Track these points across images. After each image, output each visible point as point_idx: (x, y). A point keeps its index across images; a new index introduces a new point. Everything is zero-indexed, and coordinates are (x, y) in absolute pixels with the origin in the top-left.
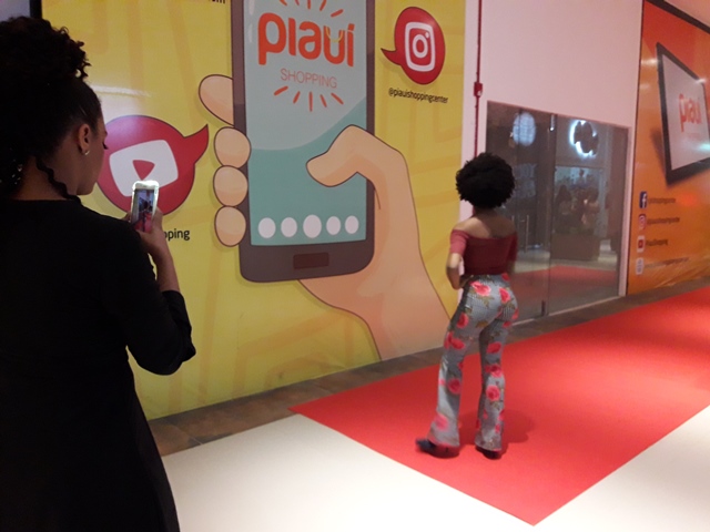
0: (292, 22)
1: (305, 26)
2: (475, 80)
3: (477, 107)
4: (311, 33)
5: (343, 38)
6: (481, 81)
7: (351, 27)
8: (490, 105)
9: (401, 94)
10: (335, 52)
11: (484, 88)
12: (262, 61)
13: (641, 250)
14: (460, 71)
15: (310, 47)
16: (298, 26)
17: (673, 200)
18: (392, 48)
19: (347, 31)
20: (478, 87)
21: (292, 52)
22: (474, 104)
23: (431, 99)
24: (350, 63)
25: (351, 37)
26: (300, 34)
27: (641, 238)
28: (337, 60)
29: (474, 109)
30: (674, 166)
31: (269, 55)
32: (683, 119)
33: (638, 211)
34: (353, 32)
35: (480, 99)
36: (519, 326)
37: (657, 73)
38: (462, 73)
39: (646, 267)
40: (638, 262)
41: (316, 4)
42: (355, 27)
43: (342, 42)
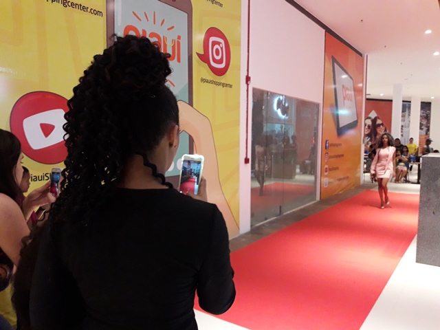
0: (144, 32)
1: (152, 35)
2: (246, 74)
3: (247, 91)
4: (155, 40)
5: (175, 44)
6: (250, 76)
7: (179, 37)
8: (254, 89)
11: (251, 79)
13: (326, 174)
14: (238, 68)
16: (147, 34)
17: (341, 144)
18: (202, 52)
19: (176, 40)
20: (248, 79)
22: (246, 89)
24: (179, 60)
25: (179, 44)
27: (326, 166)
30: (341, 126)
32: (344, 99)
33: (325, 151)
34: (180, 41)
35: (249, 86)
36: (269, 222)
37: (332, 73)
38: (240, 70)
39: (329, 183)
40: (326, 180)
41: (159, 21)
42: (181, 38)
43: (174, 47)
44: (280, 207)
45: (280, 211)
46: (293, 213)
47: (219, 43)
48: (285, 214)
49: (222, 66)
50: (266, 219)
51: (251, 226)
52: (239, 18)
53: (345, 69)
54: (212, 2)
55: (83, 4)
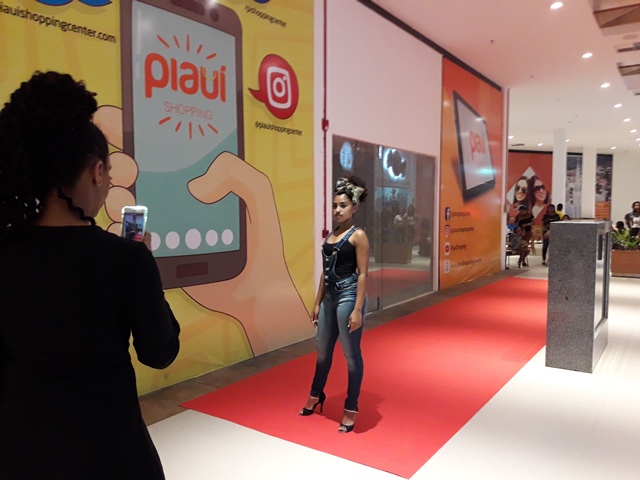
0: (174, 62)
1: (185, 66)
2: (322, 117)
3: (325, 139)
4: (189, 72)
5: (217, 77)
6: (327, 118)
7: (223, 68)
8: (335, 138)
9: (265, 126)
10: (210, 89)
11: (330, 123)
12: (149, 94)
13: (447, 254)
14: (310, 108)
15: (189, 84)
16: (179, 65)
17: (468, 214)
18: (256, 87)
19: (220, 71)
20: (325, 123)
21: (174, 87)
22: (322, 137)
23: (289, 131)
24: (223, 98)
25: (223, 76)
26: (180, 73)
27: (447, 244)
28: (212, 96)
29: (323, 141)
30: (468, 187)
31: (155, 90)
32: (473, 150)
33: (444, 223)
34: (225, 73)
35: (328, 133)
37: (453, 114)
38: (312, 111)
39: (452, 267)
41: (194, 47)
42: (227, 69)
43: (216, 81)
44: (378, 299)
46: (399, 307)
47: (281, 76)
48: (384, 308)
49: (287, 105)
52: (311, 41)
53: (474, 108)
54: (271, 20)
55: (88, 28)
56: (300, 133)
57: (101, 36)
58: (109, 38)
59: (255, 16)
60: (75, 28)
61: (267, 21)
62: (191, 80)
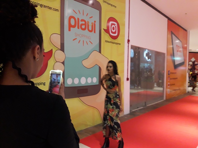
0: (78, 19)
1: (82, 20)
2: (128, 39)
3: (128, 46)
6: (129, 39)
7: (95, 22)
8: (132, 46)
9: (108, 42)
10: (90, 29)
11: (130, 41)
12: (70, 30)
13: (169, 87)
14: (124, 36)
15: (83, 27)
16: (80, 20)
17: (176, 73)
18: (106, 28)
19: (94, 23)
20: (129, 41)
21: (78, 28)
23: (117, 44)
24: (95, 32)
25: (95, 25)
26: (81, 23)
27: (169, 83)
28: (91, 31)
30: (176, 64)
31: (72, 28)
32: (177, 51)
33: (168, 76)
35: (129, 44)
36: (140, 110)
37: (171, 39)
38: (124, 37)
39: (170, 91)
40: (168, 90)
41: (85, 14)
42: (96, 22)
43: (92, 26)
44: (145, 102)
45: (145, 104)
46: (152, 105)
47: (114, 24)
48: (148, 106)
49: (116, 35)
50: (138, 108)
51: (130, 111)
52: (124, 13)
53: (178, 37)
54: (111, 5)
55: (50, 7)
56: (120, 44)
57: (54, 9)
58: (57, 10)
59: (106, 4)
60: (45, 6)
61: (110, 6)
62: (84, 26)
